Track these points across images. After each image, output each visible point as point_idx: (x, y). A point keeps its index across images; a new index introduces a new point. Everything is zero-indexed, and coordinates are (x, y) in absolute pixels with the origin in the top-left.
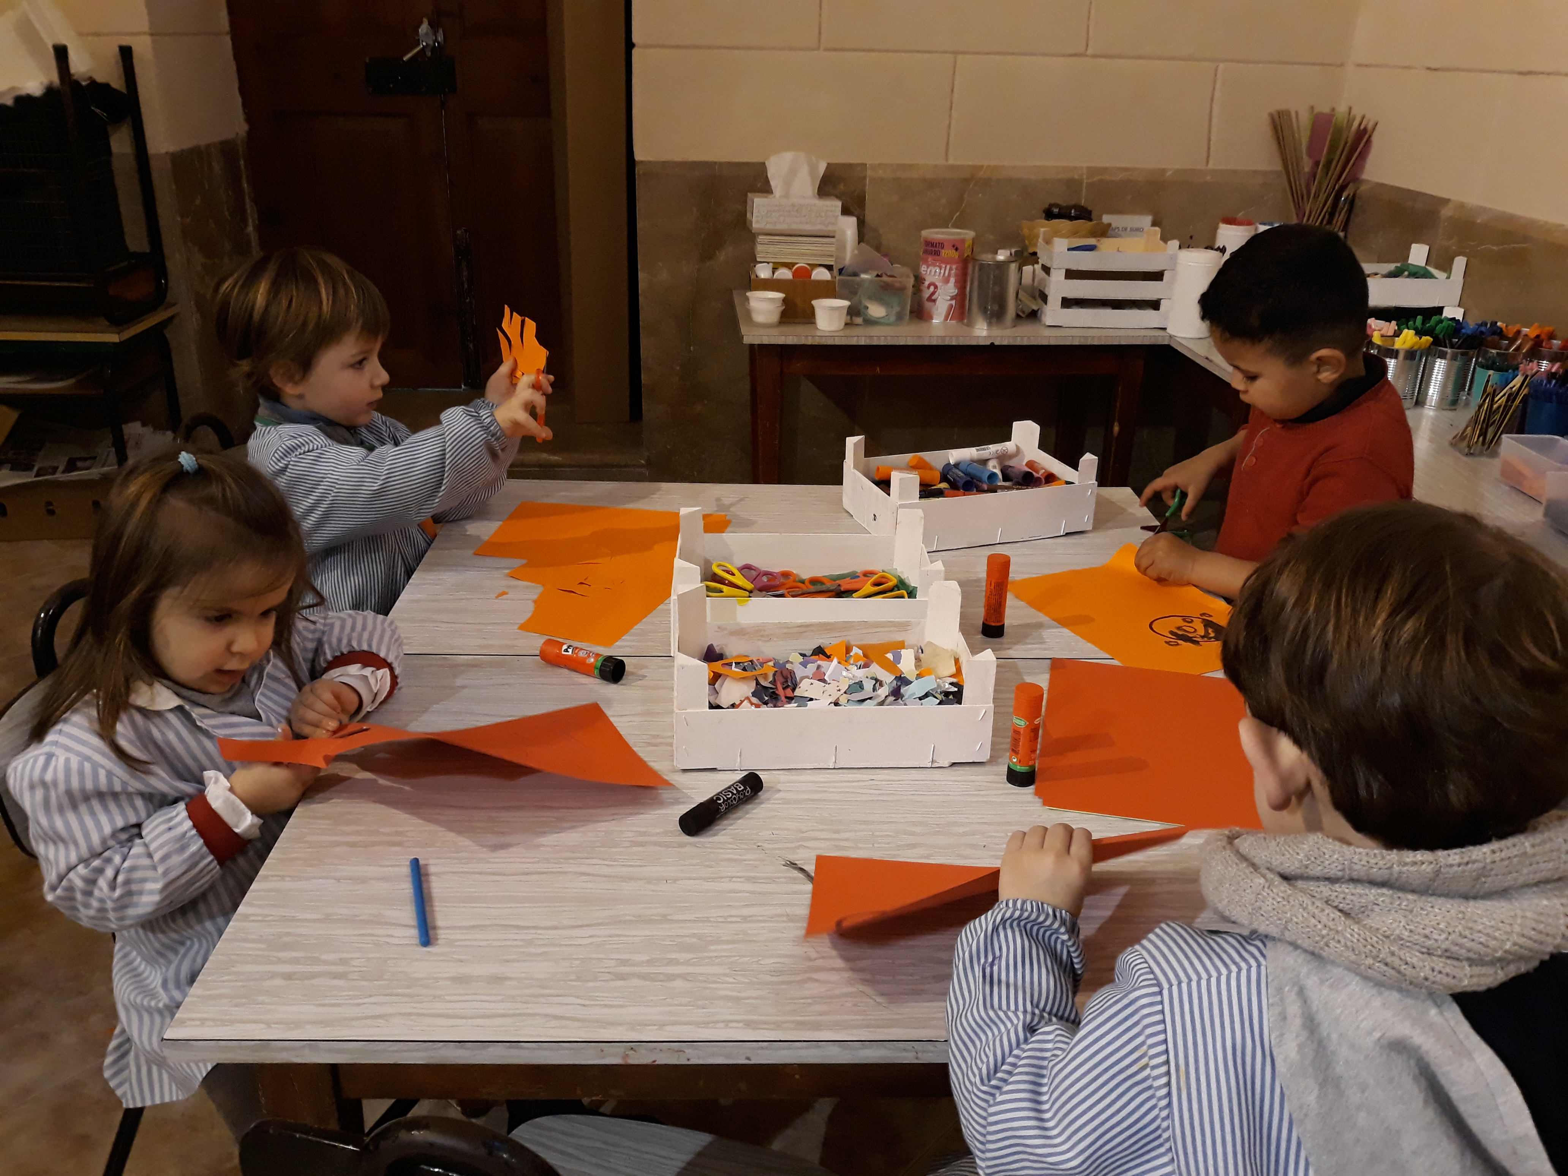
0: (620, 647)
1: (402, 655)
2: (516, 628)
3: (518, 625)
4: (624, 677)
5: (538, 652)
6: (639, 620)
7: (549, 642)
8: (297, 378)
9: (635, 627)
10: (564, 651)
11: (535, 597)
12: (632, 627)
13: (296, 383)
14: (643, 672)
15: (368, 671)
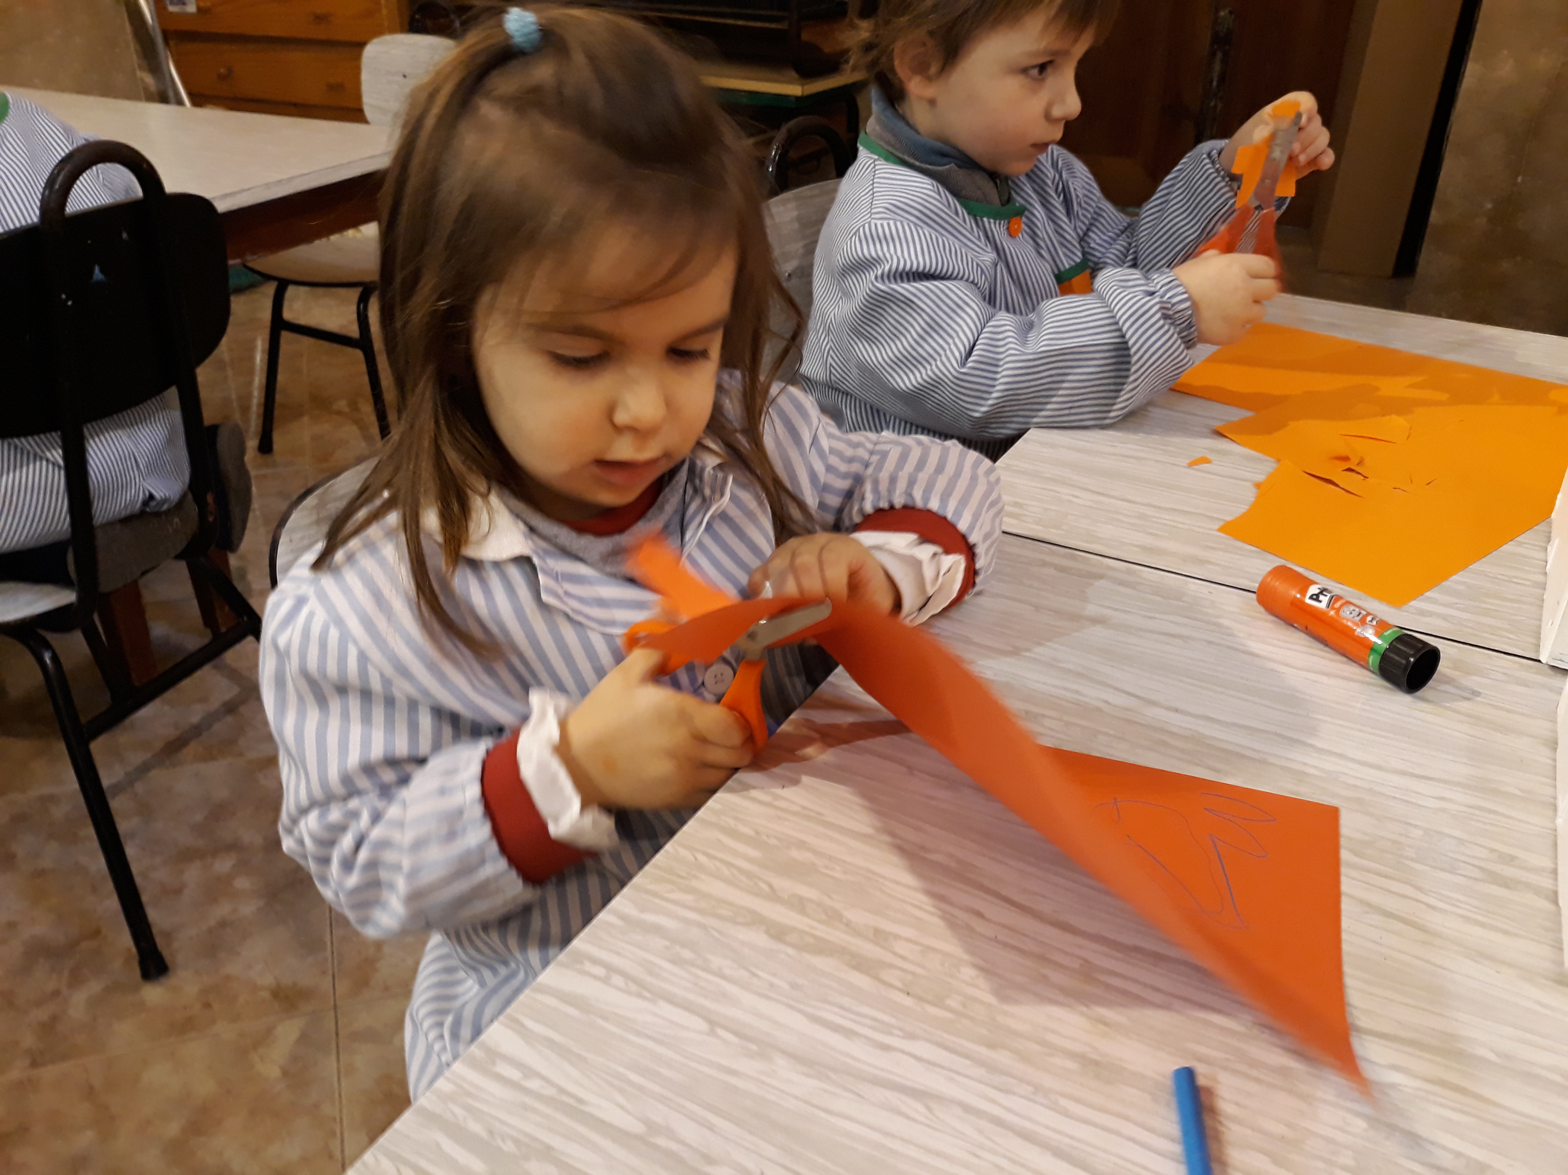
0: (1422, 613)
1: (998, 533)
2: (1217, 527)
3: (1222, 523)
4: (1431, 683)
5: (1255, 586)
6: (1464, 566)
7: (1281, 572)
8: (933, 70)
9: (1454, 577)
10: (1311, 598)
11: (1260, 478)
12: (1446, 578)
13: (930, 79)
14: (1472, 681)
15: (926, 551)
